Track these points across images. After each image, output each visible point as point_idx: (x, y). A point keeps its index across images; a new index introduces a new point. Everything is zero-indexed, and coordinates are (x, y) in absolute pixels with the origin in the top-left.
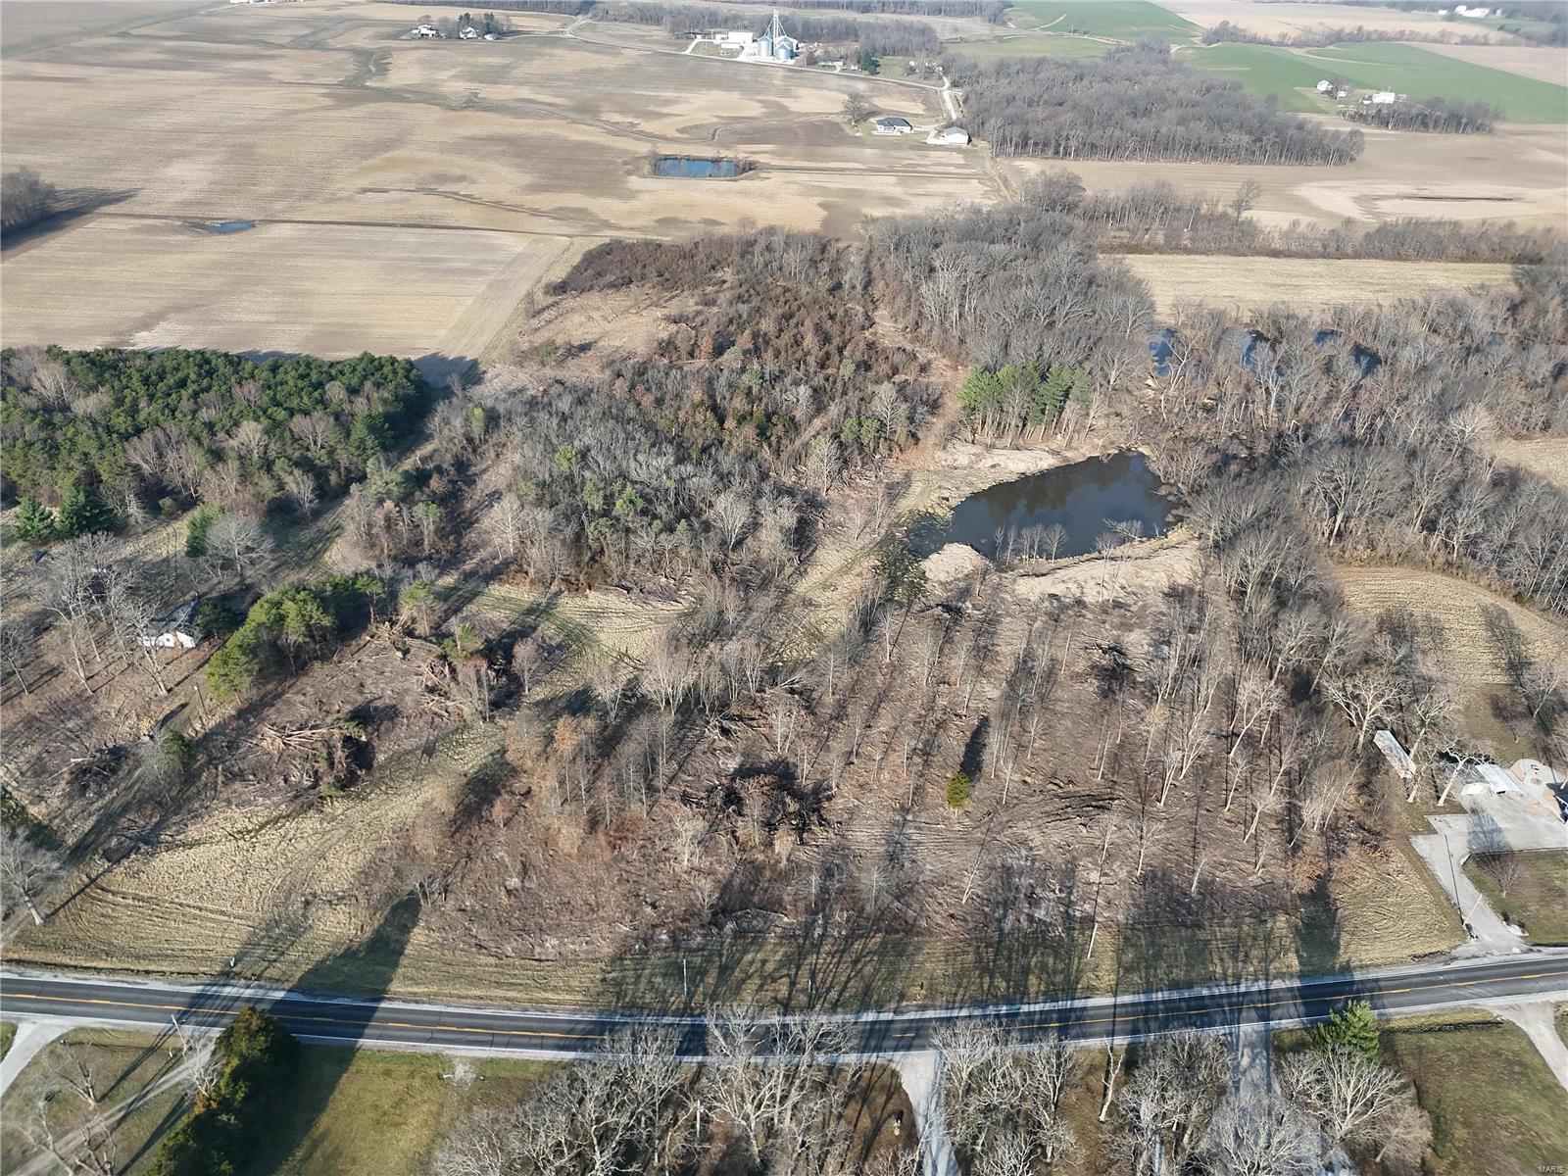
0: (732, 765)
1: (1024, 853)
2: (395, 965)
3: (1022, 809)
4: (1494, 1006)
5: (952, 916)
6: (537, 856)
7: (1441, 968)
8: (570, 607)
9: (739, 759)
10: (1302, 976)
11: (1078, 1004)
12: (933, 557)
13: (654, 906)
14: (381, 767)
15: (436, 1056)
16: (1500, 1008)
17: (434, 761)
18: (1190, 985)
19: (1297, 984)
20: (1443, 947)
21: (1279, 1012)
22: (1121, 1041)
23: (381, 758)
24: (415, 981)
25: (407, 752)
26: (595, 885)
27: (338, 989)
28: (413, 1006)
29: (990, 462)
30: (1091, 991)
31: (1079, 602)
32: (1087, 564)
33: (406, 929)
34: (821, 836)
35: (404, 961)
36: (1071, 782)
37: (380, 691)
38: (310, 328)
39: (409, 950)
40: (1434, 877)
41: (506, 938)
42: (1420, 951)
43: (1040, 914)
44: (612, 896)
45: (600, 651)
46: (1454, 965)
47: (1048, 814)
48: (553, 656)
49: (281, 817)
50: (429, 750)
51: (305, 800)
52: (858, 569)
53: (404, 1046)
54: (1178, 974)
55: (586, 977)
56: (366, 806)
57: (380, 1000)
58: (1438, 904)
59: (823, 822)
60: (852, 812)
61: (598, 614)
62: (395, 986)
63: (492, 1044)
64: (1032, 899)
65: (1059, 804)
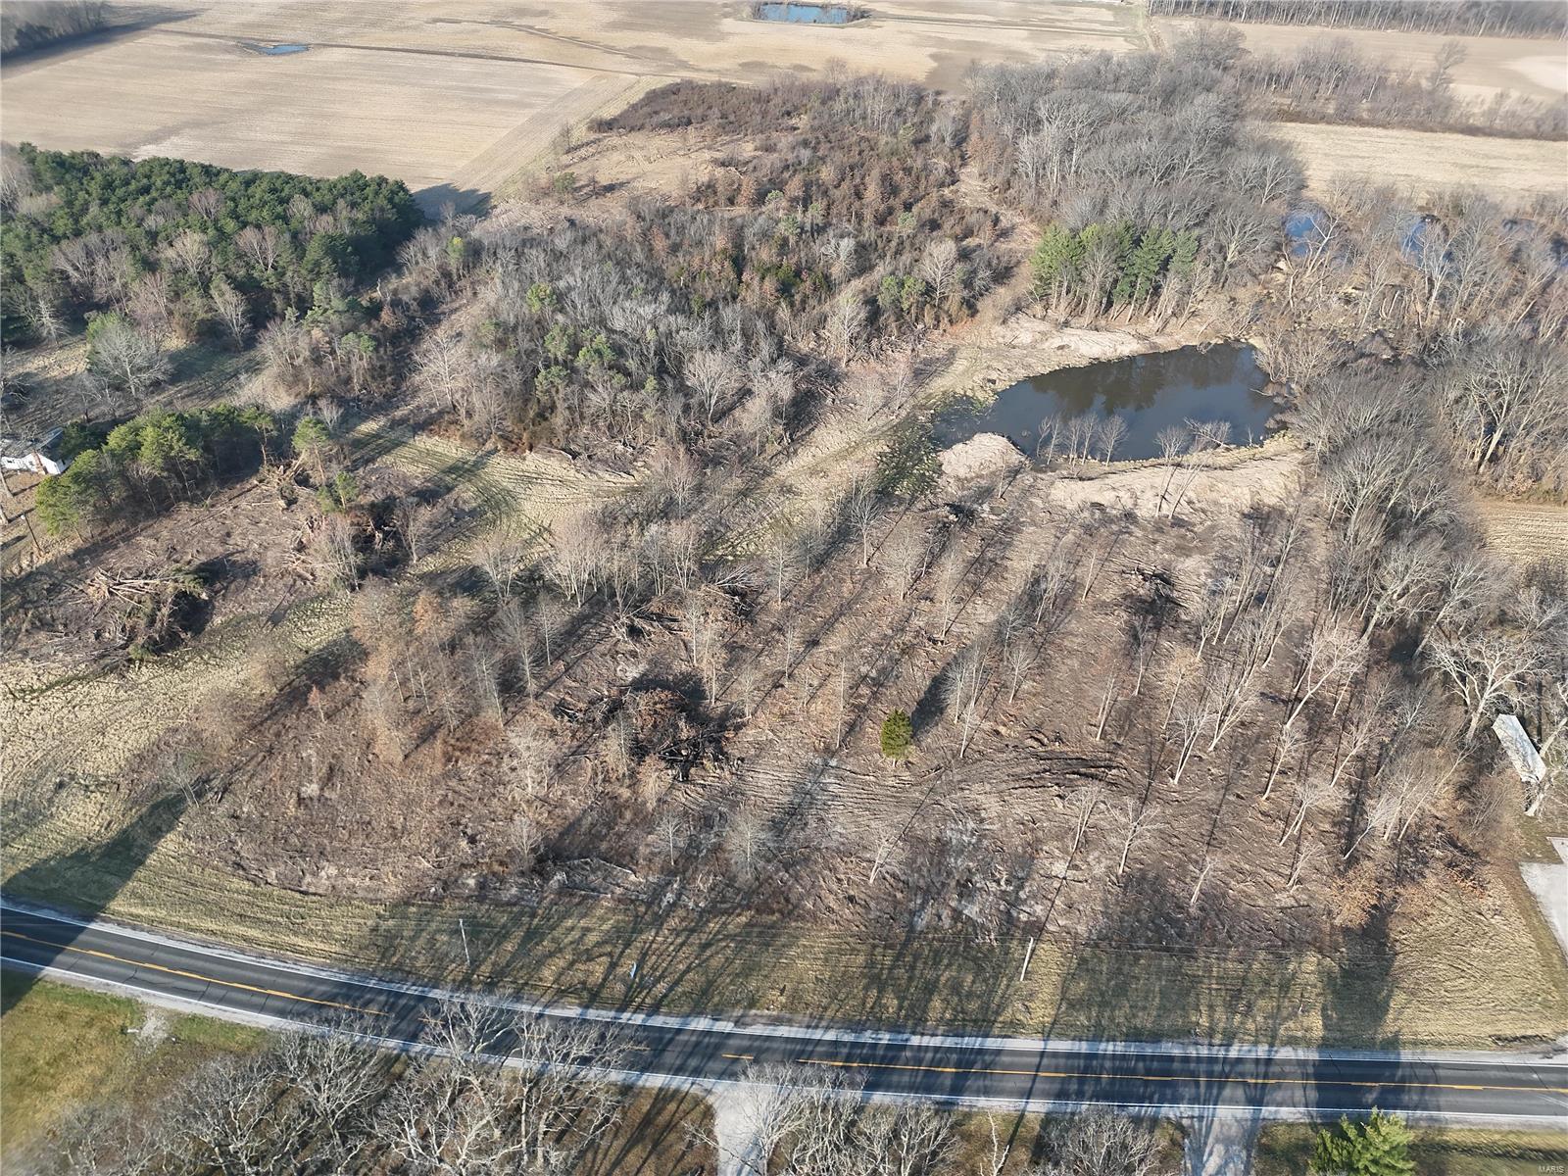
0: (633, 673)
1: (971, 825)
2: (126, 876)
3: (985, 766)
5: (851, 899)
6: (351, 761)
7: (1537, 1061)
8: (502, 469)
9: (642, 667)
10: (1324, 1045)
11: (991, 1043)
12: (959, 447)
13: (472, 840)
14: (214, 632)
15: (129, 1002)
17: (278, 631)
18: (1156, 1037)
19: (1313, 1056)
20: (1545, 1030)
21: (1279, 1095)
22: (1038, 1107)
23: (218, 620)
24: (143, 901)
25: (250, 617)
27: (50, 899)
28: (128, 933)
29: (1057, 342)
30: (1014, 1028)
31: (1129, 516)
32: (1148, 470)
33: (157, 833)
34: (711, 774)
35: (140, 873)
36: (1058, 739)
37: (245, 542)
38: (324, 150)
39: (152, 860)
40: (1546, 925)
41: (273, 858)
42: (1508, 1031)
43: (972, 911)
44: (425, 822)
45: (519, 522)
46: (1559, 1060)
47: (1017, 778)
48: (461, 524)
49: (76, 678)
50: (275, 619)
51: (110, 663)
52: (860, 454)
53: (94, 985)
54: (1145, 1021)
55: (351, 924)
56: (177, 676)
57: (90, 919)
59: (720, 757)
60: (761, 748)
61: (528, 480)
63: (201, 996)
64: (966, 890)
65: (1034, 765)
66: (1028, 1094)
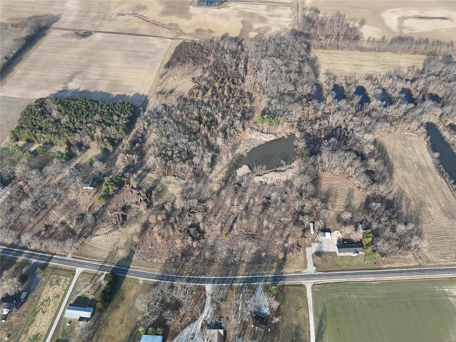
0: (190, 224)
1: (237, 247)
2: (131, 262)
3: (239, 237)
4: (303, 282)
5: (221, 259)
6: (154, 242)
7: (299, 274)
8: (164, 180)
9: (191, 222)
10: (275, 274)
11: (237, 277)
12: (240, 169)
13: (172, 254)
14: (128, 220)
15: (137, 279)
16: (305, 282)
17: (137, 219)
18: (256, 275)
19: (273, 276)
20: (301, 271)
21: (268, 281)
23: (128, 218)
24: (134, 265)
25: (133, 217)
26: (163, 249)
27: (122, 266)
28: (134, 270)
29: (259, 138)
30: (240, 275)
31: (266, 184)
32: (271, 173)
33: (132, 256)
34: (202, 241)
36: (250, 231)
37: (128, 202)
39: (133, 260)
40: (306, 256)
41: (148, 258)
42: (296, 271)
43: (235, 259)
44: (166, 251)
45: (168, 193)
46: (301, 274)
48: (160, 194)
49: (112, 230)
50: (136, 217)
53: (132, 277)
54: (255, 273)
55: (160, 267)
56: (125, 229)
57: (129, 268)
58: (304, 262)
59: (203, 238)
60: (208, 236)
62: (131, 266)
63: (145, 278)
64: (235, 257)
65: (246, 236)
66: (240, 283)
